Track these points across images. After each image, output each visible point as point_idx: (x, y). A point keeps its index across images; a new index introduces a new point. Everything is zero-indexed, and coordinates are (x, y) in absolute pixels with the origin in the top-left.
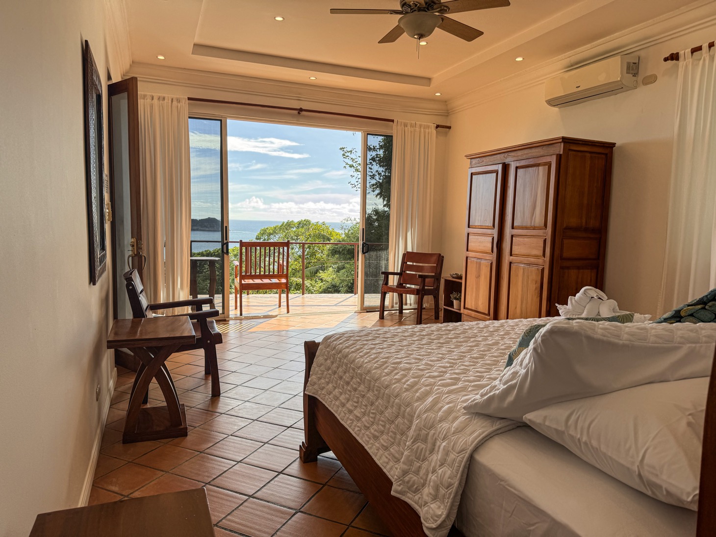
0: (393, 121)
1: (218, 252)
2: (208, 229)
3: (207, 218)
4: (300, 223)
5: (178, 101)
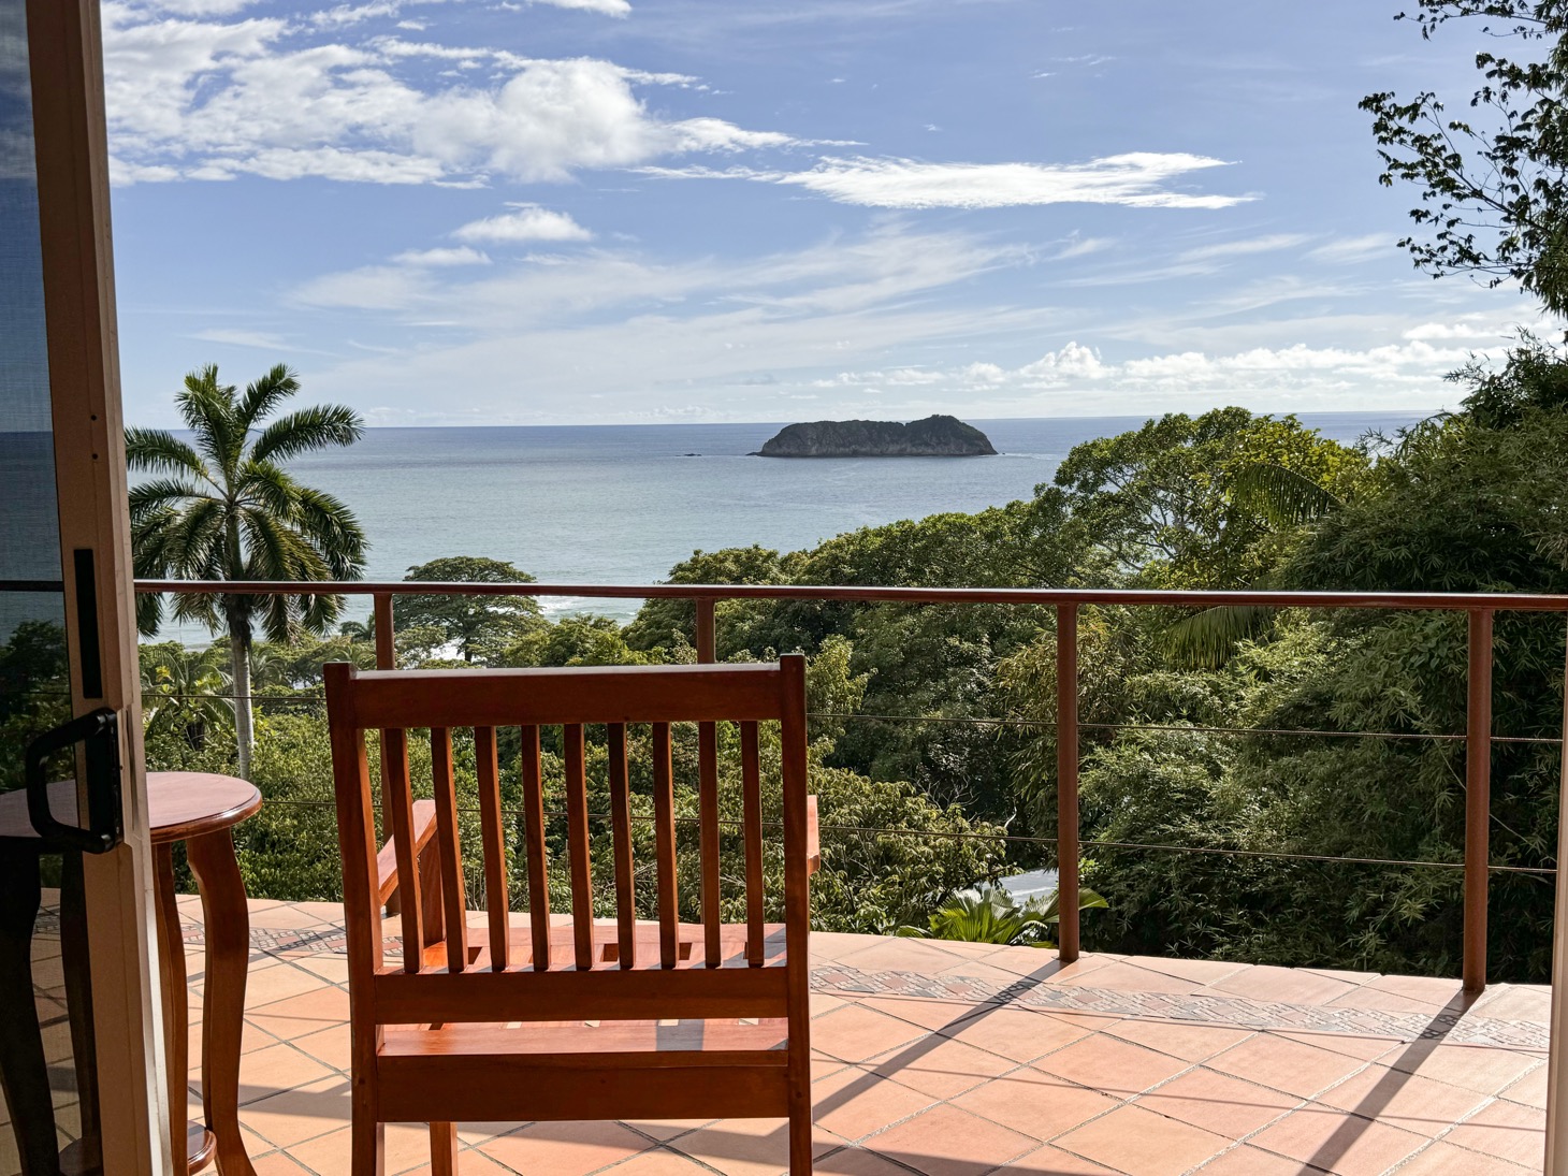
1: (934, 526)
2: (930, 451)
3: (929, 416)
4: (1209, 421)
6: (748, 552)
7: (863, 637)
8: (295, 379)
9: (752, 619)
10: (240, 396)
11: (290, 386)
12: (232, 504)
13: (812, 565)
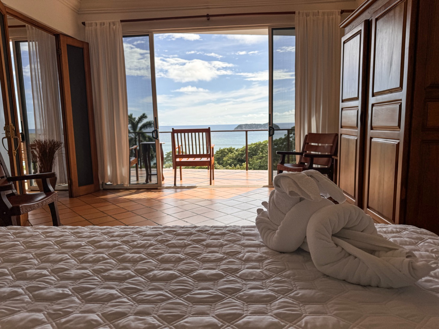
0: (294, 13)
5: (114, 24)
6: (230, 148)
7: (251, 164)
8: (147, 116)
9: (230, 160)
10: (137, 119)
11: (146, 117)
12: (136, 138)
13: (242, 150)
